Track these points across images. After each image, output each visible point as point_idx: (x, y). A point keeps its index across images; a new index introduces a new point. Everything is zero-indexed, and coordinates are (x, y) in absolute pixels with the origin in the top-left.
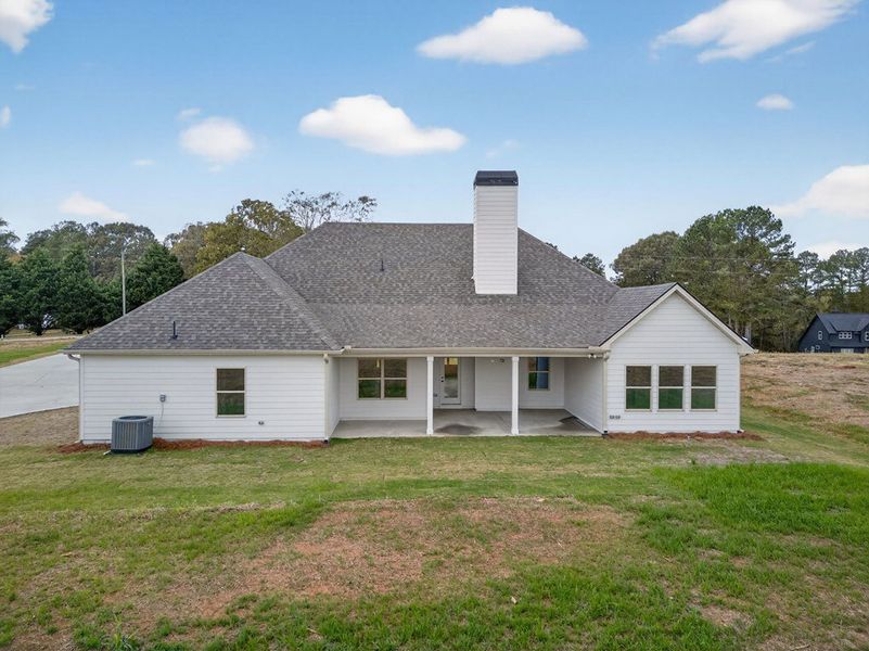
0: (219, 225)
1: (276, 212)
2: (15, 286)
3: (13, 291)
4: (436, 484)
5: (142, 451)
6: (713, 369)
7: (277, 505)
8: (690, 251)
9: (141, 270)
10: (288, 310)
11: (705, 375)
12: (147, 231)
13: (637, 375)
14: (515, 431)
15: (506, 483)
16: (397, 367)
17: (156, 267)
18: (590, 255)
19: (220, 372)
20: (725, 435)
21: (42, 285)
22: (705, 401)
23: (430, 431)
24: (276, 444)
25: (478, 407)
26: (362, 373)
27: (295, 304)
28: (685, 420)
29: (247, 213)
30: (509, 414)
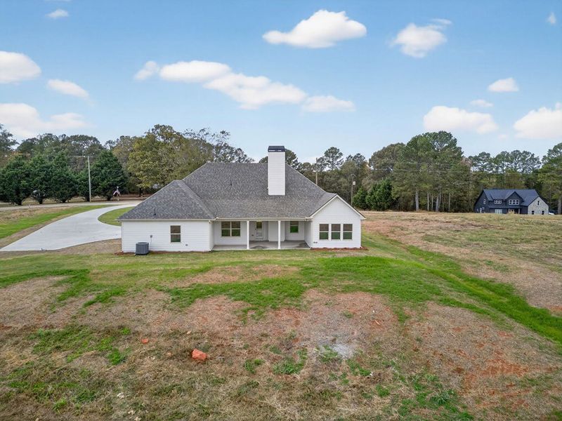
0: (141, 139)
1: (174, 132)
2: (27, 175)
3: (27, 178)
4: (246, 262)
5: (146, 254)
6: (351, 225)
7: (197, 267)
8: (407, 156)
9: (98, 166)
10: (195, 204)
11: (348, 227)
12: (95, 139)
13: (324, 227)
14: (279, 248)
15: (268, 262)
16: (237, 225)
17: (106, 165)
18: (359, 154)
19: (171, 226)
20: (355, 249)
21: (43, 175)
22: (348, 236)
23: (248, 248)
24: (192, 252)
25: (269, 240)
26: (223, 226)
27: (197, 201)
28: (341, 243)
29: (158, 133)
30: (277, 242)
